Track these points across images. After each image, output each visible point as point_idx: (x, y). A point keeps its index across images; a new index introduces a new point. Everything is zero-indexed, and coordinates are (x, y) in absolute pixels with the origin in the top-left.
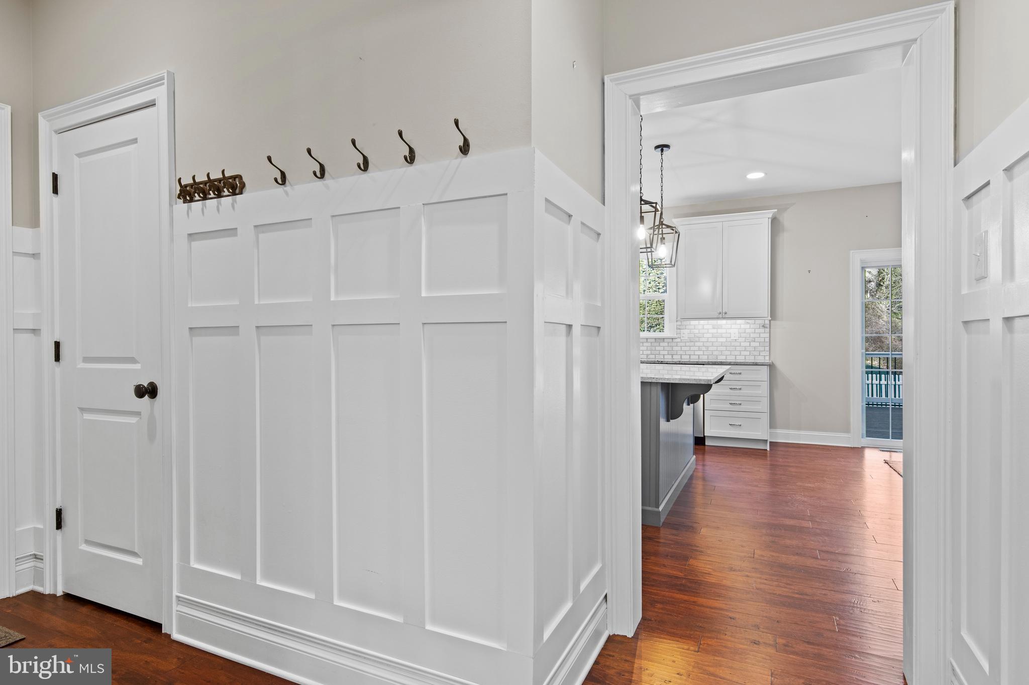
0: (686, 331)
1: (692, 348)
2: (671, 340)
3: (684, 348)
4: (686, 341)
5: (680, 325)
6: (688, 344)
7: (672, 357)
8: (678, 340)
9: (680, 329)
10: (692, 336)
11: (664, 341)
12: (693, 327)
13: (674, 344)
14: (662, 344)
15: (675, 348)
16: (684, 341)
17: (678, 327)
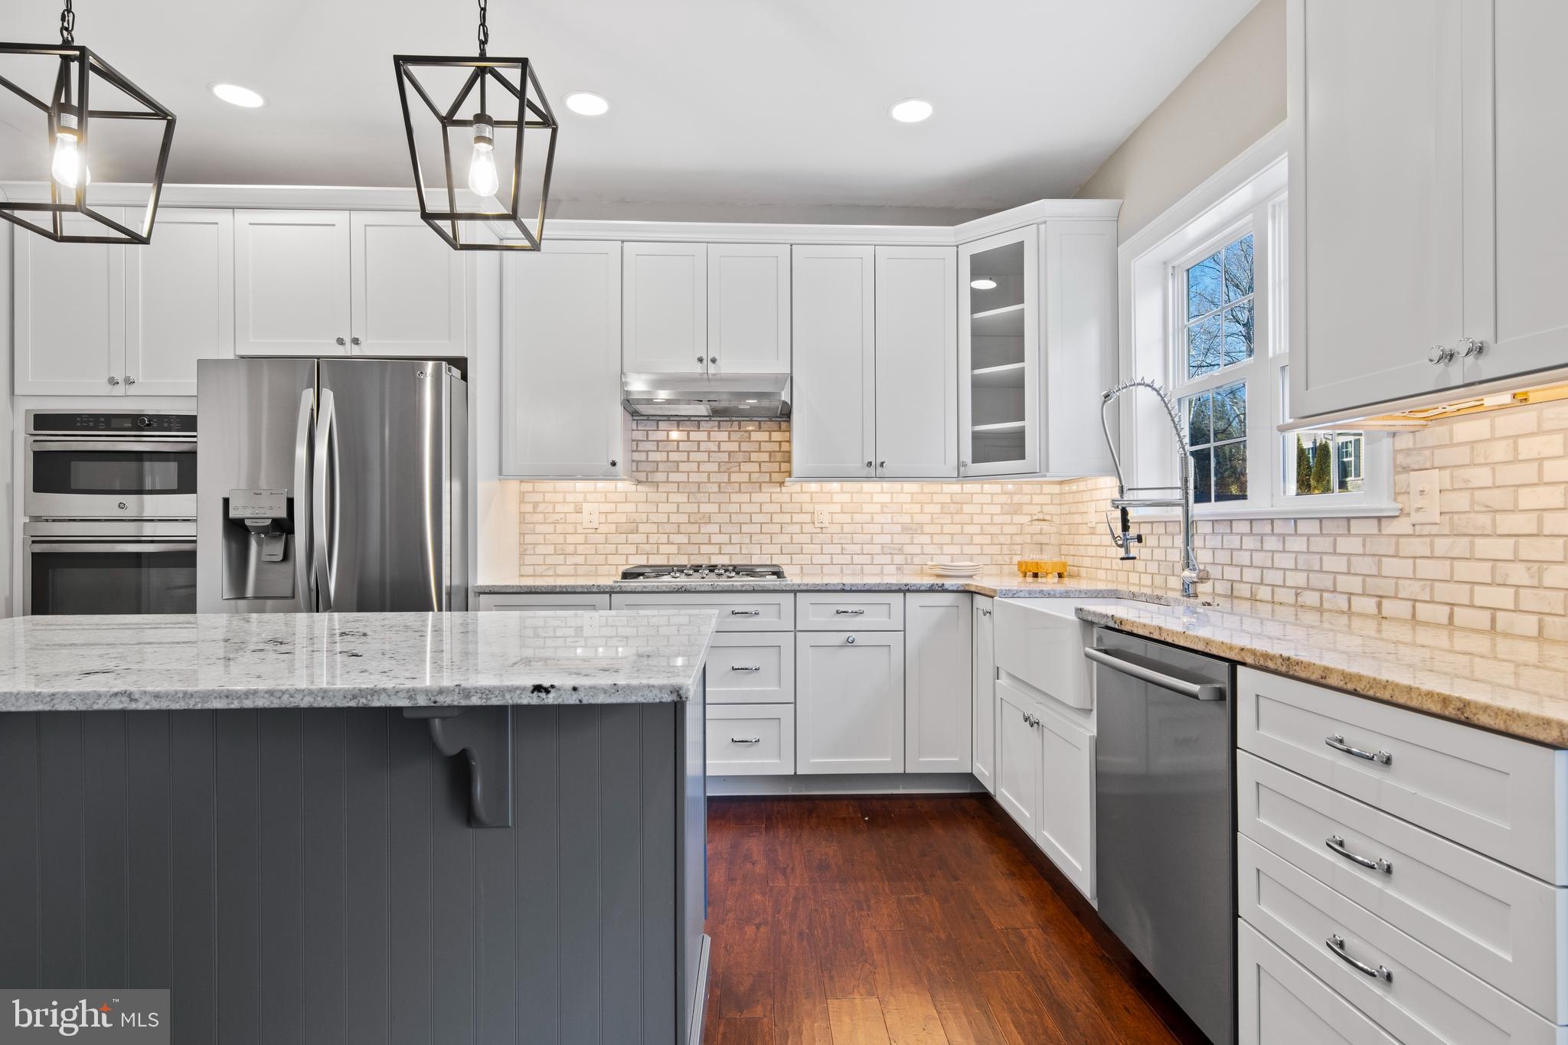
0: (1433, 479)
1: (1463, 571)
2: (1371, 527)
3: (1427, 569)
4: (1434, 530)
5: (1408, 452)
6: (1442, 546)
7: (1379, 606)
8: (1401, 526)
9: (1406, 469)
10: (1461, 501)
11: (1349, 533)
12: (1461, 455)
13: (1385, 546)
14: (1345, 545)
15: (1391, 566)
16: (1427, 530)
17: (1401, 459)
